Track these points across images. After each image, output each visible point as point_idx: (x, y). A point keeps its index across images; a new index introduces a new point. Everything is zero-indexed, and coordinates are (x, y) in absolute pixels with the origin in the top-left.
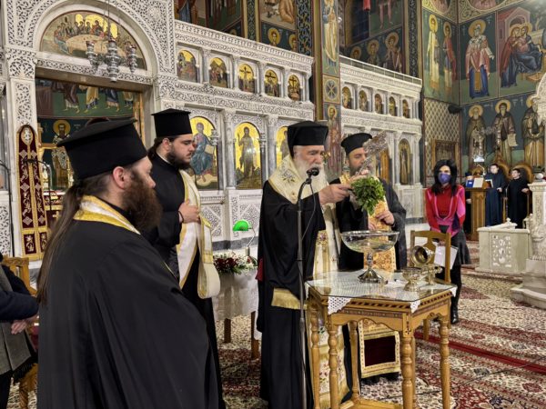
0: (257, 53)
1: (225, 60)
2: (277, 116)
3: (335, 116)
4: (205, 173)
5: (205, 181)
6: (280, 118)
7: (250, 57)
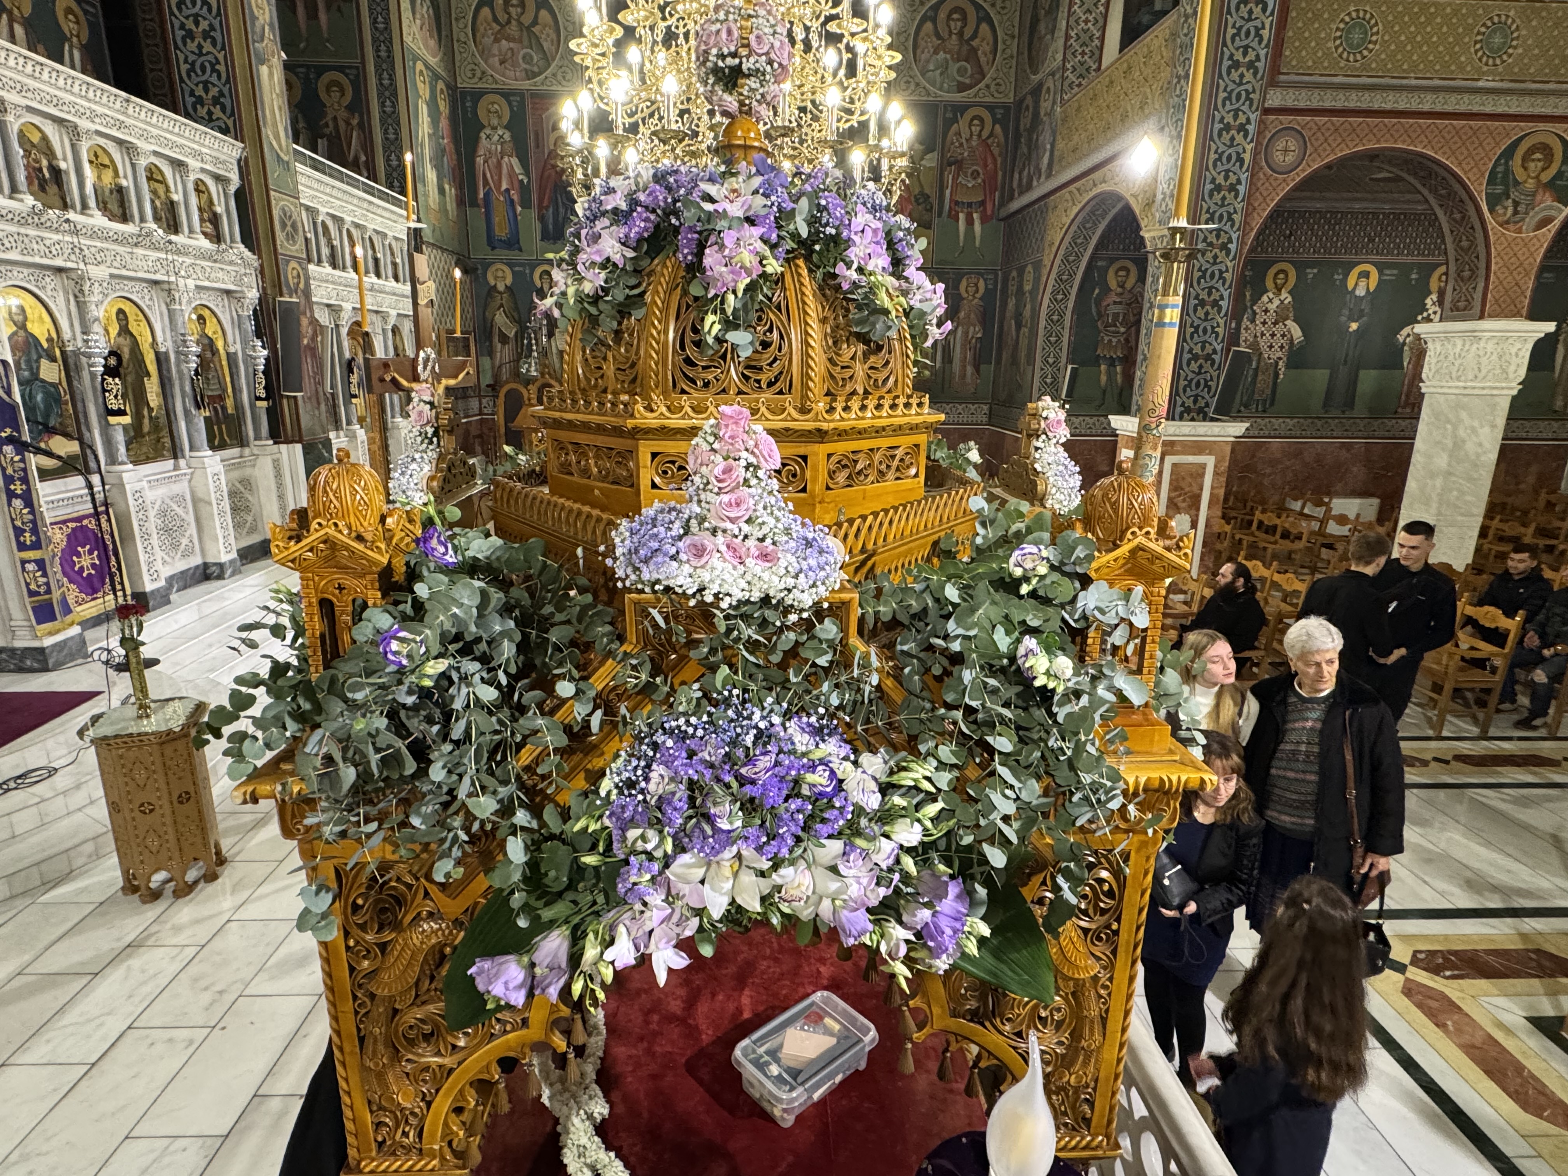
0: (129, 121)
3: (302, 286)
4: (50, 435)
7: (113, 132)
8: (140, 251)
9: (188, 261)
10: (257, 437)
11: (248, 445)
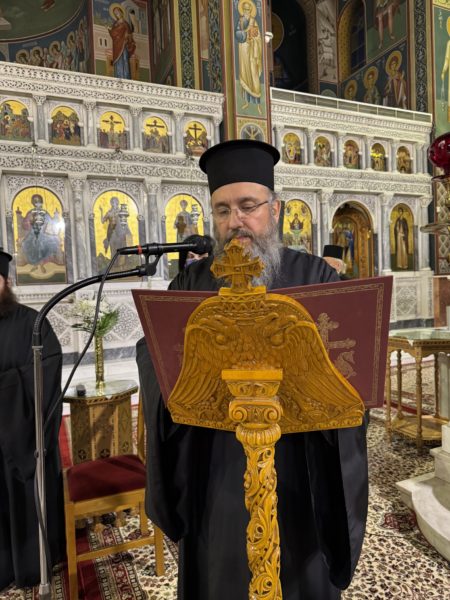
0: (125, 94)
1: (76, 108)
2: (159, 180)
4: (45, 262)
5: (44, 271)
6: (163, 182)
7: (113, 102)
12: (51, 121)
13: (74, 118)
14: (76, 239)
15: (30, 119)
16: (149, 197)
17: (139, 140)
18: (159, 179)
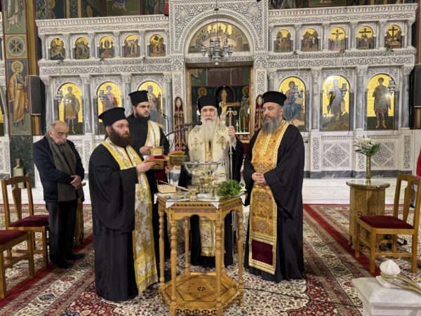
0: (348, 15)
1: (318, 29)
4: (294, 119)
8: (340, 58)
9: (367, 58)
10: (402, 126)
11: (397, 129)
12: (302, 38)
13: (316, 34)
14: (312, 105)
15: (291, 39)
16: (358, 78)
17: (354, 43)
18: (367, 66)
